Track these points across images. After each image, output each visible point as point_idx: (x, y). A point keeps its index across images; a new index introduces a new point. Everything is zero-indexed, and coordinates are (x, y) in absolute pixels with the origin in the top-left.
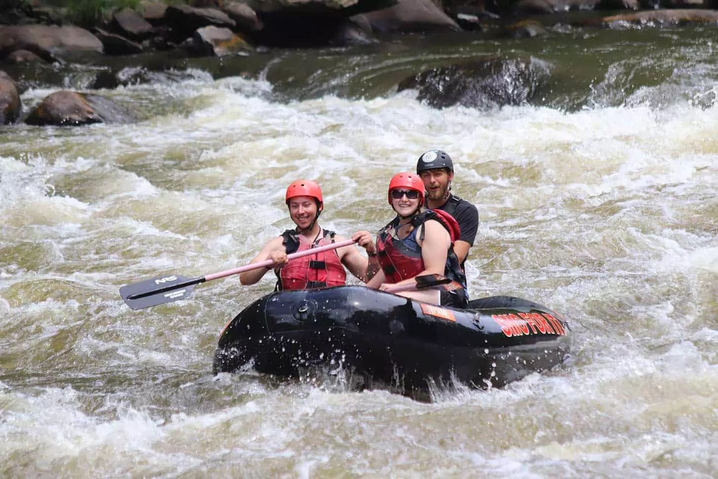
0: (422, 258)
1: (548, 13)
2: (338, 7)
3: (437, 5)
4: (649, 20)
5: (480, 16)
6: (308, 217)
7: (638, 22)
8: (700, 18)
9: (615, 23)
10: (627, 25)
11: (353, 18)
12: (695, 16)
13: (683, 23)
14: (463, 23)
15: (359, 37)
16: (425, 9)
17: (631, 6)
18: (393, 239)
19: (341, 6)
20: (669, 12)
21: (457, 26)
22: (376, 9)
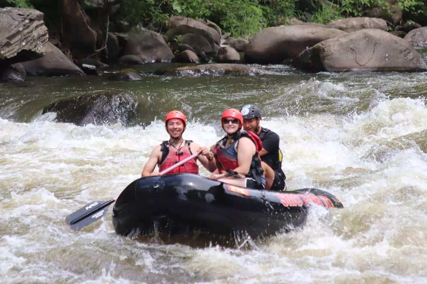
0: (237, 160)
1: (141, 64)
2: (3, 58)
3: (69, 58)
4: (206, 70)
5: (97, 66)
6: (178, 131)
7: (199, 71)
8: (238, 69)
9: (184, 72)
10: (192, 72)
11: (13, 66)
12: (235, 68)
13: (227, 72)
14: (86, 70)
15: (18, 78)
16: (61, 60)
17: (194, 61)
18: (221, 148)
19: (6, 57)
20: (219, 65)
21: (82, 71)
22: (28, 60)
